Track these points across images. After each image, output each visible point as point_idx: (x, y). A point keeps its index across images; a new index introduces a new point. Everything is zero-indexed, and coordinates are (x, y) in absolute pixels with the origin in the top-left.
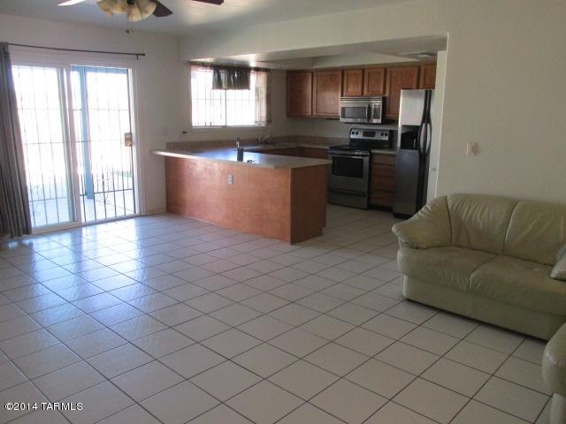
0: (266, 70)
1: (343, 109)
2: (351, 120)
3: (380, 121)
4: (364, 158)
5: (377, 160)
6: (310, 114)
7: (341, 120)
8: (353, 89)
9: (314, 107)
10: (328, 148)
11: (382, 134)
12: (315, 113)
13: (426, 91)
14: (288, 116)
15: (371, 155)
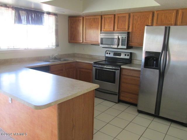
0: (55, 14)
1: (102, 39)
2: (106, 46)
3: (125, 47)
4: (116, 71)
5: (124, 72)
6: (82, 41)
7: (101, 45)
8: (108, 27)
9: (84, 38)
10: (92, 63)
11: (125, 55)
12: (84, 41)
13: (166, 27)
14: (69, 42)
15: (121, 69)
